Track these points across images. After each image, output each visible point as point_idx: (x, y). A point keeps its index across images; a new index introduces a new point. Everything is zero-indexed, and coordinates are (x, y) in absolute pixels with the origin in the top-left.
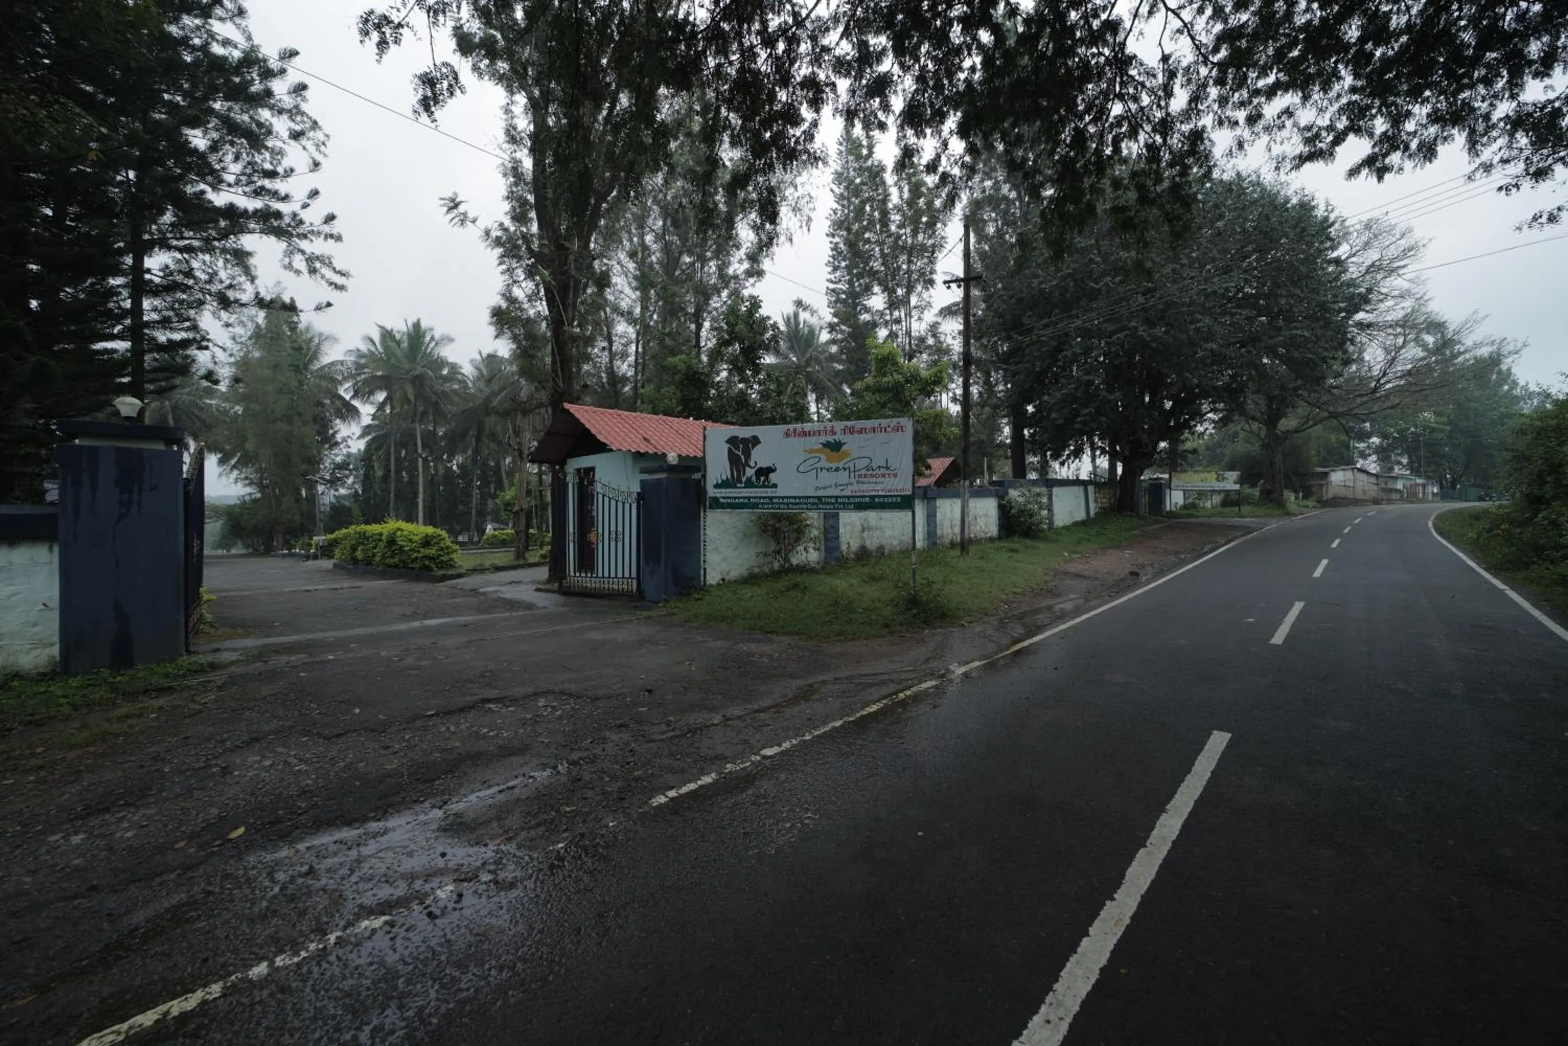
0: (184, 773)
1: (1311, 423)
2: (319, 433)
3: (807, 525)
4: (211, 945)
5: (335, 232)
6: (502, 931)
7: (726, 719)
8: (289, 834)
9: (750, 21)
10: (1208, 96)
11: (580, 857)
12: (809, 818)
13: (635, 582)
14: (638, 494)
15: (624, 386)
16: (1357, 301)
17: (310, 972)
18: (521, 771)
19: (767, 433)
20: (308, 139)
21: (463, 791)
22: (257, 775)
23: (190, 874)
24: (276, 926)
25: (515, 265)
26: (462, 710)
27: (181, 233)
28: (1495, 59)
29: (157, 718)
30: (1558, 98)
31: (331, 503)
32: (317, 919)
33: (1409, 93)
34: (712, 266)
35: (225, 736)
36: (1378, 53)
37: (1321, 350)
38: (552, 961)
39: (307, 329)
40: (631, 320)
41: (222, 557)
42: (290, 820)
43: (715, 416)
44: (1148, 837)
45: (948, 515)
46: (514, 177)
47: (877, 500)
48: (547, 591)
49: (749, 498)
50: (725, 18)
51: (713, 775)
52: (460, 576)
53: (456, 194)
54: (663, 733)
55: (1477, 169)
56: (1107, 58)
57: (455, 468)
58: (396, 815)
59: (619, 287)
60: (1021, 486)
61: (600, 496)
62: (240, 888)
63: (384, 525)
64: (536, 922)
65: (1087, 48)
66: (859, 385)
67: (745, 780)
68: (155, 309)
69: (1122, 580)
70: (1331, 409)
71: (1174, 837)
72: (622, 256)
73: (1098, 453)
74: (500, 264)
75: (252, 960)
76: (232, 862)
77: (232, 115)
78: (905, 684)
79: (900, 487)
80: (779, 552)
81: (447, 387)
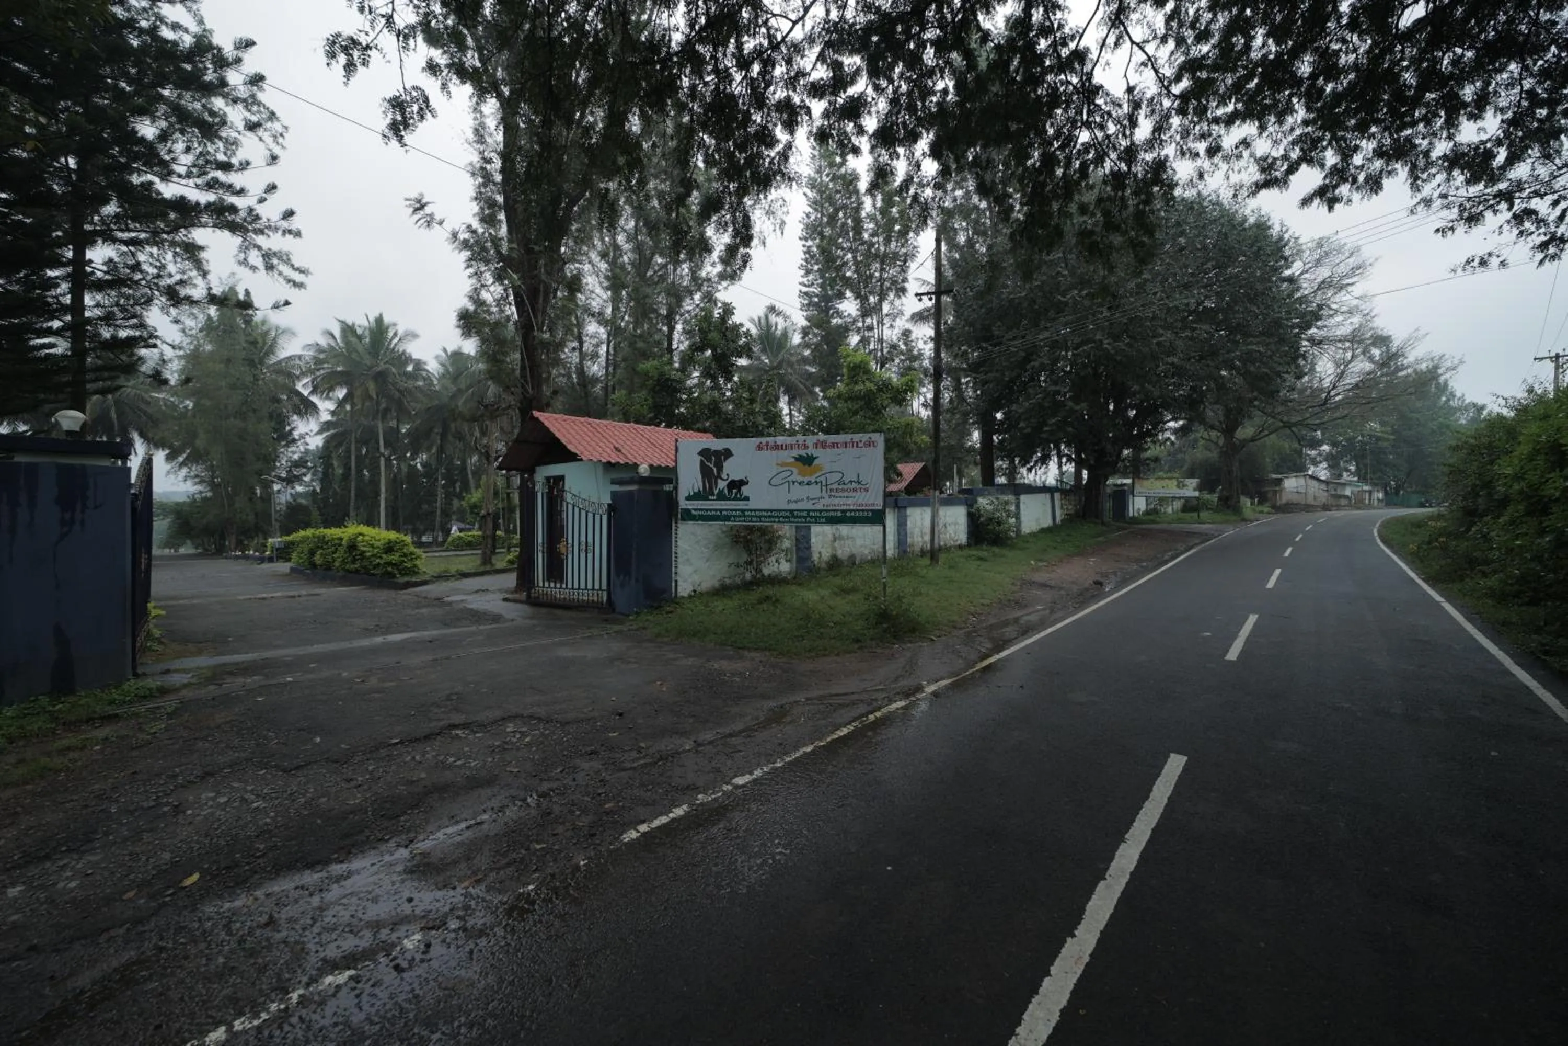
0: (132, 813)
1: (1266, 432)
2: (276, 430)
3: (779, 537)
4: (164, 1009)
5: (294, 228)
6: (472, 985)
7: (698, 744)
8: (245, 881)
9: (725, 44)
10: (1170, 127)
11: (550, 900)
12: (780, 853)
13: (605, 594)
14: (609, 505)
15: (593, 387)
16: (1308, 318)
17: (271, 1036)
18: (490, 804)
19: (740, 446)
20: (265, 130)
21: (430, 828)
22: (212, 814)
23: (140, 928)
24: (234, 985)
25: (483, 269)
26: (427, 737)
27: (127, 224)
28: (1433, 99)
29: (102, 751)
30: (1489, 140)
31: (287, 502)
32: (279, 976)
33: (1357, 128)
34: (685, 268)
35: (177, 770)
36: (1328, 90)
37: (1275, 365)
38: (523, 1016)
39: (264, 322)
40: (602, 321)
41: (170, 558)
42: (248, 863)
43: (686, 423)
44: (1107, 869)
45: (919, 523)
46: (483, 177)
47: (848, 514)
48: (515, 601)
49: (721, 511)
50: (702, 41)
51: (685, 807)
52: (425, 583)
53: (422, 195)
54: (633, 761)
55: (1419, 203)
56: (1075, 87)
57: (419, 466)
58: (360, 856)
59: (590, 287)
60: (990, 494)
61: (570, 507)
62: (195, 942)
63: (344, 530)
64: (506, 973)
65: (1056, 75)
66: (831, 392)
67: (717, 812)
68: (98, 305)
69: (1087, 589)
70: (1285, 419)
71: (1132, 868)
72: (594, 256)
73: (1064, 460)
74: (468, 267)
75: (208, 1024)
76: (185, 913)
77: (183, 102)
78: (875, 704)
79: (871, 502)
80: (751, 563)
81: (410, 384)
